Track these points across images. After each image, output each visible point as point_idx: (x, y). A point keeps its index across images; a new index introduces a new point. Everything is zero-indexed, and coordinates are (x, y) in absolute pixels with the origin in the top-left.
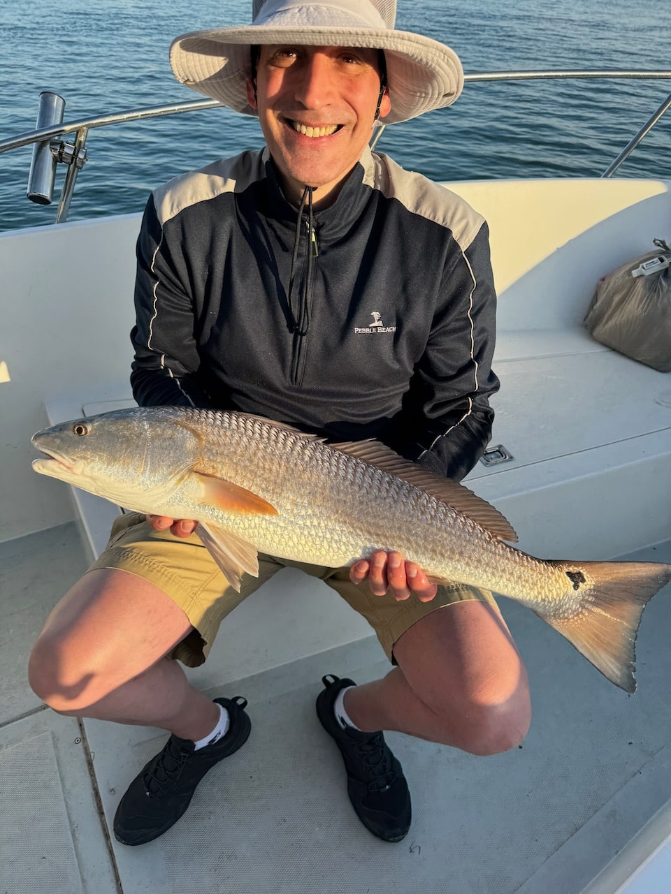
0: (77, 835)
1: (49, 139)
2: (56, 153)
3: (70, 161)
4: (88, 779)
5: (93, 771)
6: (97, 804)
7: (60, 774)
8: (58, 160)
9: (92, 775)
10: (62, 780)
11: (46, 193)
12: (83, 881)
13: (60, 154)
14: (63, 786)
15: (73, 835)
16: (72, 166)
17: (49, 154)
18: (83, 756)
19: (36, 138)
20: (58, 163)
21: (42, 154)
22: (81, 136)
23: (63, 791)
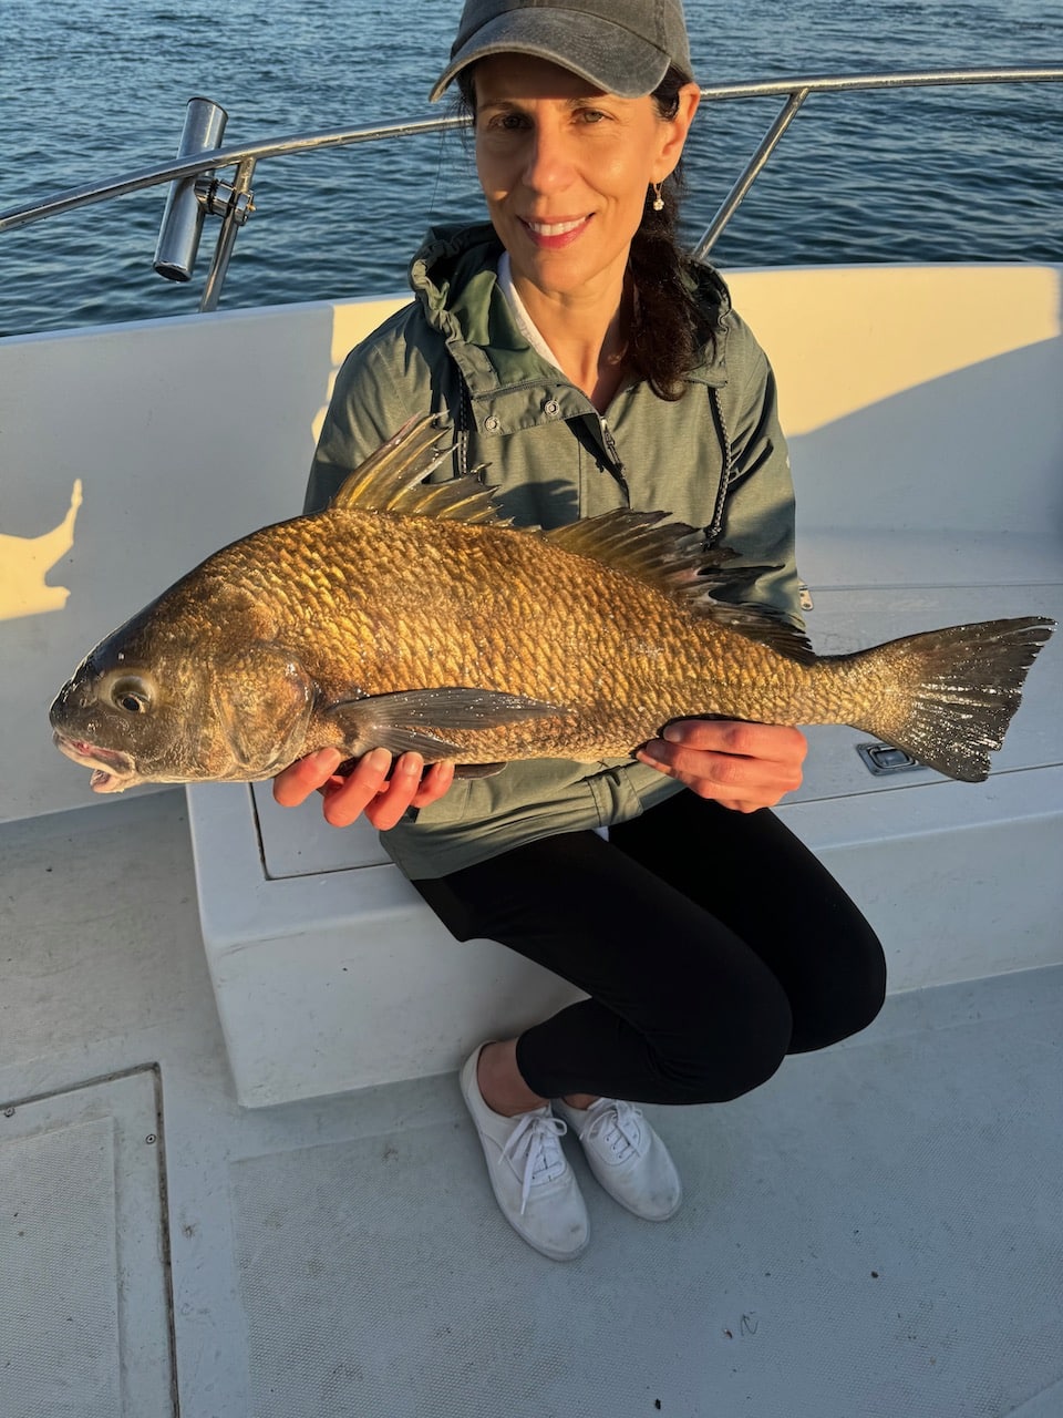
0: (125, 1293)
1: (196, 175)
2: (204, 200)
3: (224, 213)
4: (156, 1206)
5: (166, 1192)
6: (163, 1247)
7: (116, 1188)
8: (206, 211)
9: (164, 1198)
10: (118, 1196)
11: (183, 262)
12: (123, 1367)
13: (210, 200)
14: (118, 1209)
15: (120, 1290)
16: (229, 220)
17: (194, 201)
18: (154, 1165)
19: (175, 172)
20: (207, 215)
21: (182, 200)
22: (243, 172)
23: (116, 1217)
